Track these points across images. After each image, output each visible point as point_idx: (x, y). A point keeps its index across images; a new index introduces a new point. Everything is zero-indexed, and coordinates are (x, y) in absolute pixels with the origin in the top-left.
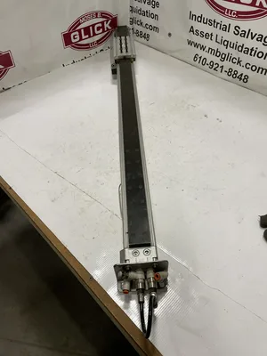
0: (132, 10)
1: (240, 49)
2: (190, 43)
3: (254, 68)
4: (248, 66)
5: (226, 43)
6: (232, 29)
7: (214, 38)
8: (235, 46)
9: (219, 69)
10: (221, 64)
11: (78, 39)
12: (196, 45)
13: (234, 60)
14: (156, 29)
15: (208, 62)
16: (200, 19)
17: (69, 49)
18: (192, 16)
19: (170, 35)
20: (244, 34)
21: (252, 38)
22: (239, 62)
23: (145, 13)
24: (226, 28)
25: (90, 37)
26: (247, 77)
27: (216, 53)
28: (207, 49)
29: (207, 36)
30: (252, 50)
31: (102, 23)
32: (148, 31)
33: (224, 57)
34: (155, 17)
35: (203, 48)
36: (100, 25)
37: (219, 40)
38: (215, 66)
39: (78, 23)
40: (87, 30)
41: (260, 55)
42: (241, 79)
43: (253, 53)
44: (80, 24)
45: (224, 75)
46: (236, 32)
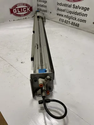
0: (38, 5)
1: (75, 13)
2: (58, 14)
3: (81, 21)
4: (79, 20)
5: (70, 12)
6: (72, 6)
7: (66, 11)
8: (73, 13)
9: (68, 23)
10: (69, 21)
11: (16, 12)
12: (60, 15)
13: (74, 19)
14: (46, 11)
15: (64, 21)
16: (61, 4)
17: (12, 15)
18: (58, 4)
19: (51, 12)
20: (76, 7)
21: (80, 9)
22: (75, 19)
23: (42, 6)
24: (70, 6)
25: (21, 12)
26: (78, 25)
27: (67, 17)
28: (64, 16)
29: (64, 11)
30: (80, 13)
31: (26, 8)
33: (70, 18)
34: (46, 7)
35: (62, 16)
36: (25, 9)
37: (68, 12)
39: (16, 6)
40: (20, 9)
41: (83, 15)
42: (76, 26)
43: (80, 15)
44: (17, 6)
45: (70, 25)
46: (74, 7)
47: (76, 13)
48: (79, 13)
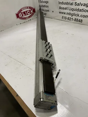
0: (40, 6)
6: (74, 4)
9: (71, 19)
12: (62, 13)
14: (48, 11)
15: (67, 18)
16: (63, 3)
17: (18, 19)
18: (60, 3)
19: (53, 12)
21: (82, 5)
22: (78, 15)
23: (44, 6)
26: (82, 20)
27: (69, 14)
28: (66, 13)
29: (66, 9)
30: (82, 10)
32: (46, 12)
34: (47, 7)
35: (65, 13)
38: (70, 19)
41: (85, 11)
42: (79, 21)
45: (73, 21)
46: (76, 5)
47: (78, 10)
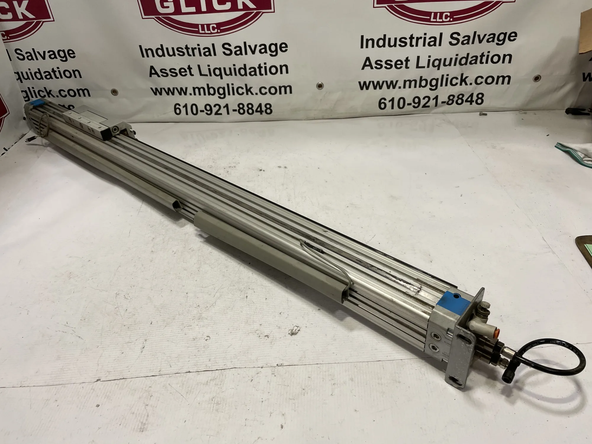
1: (243, 72)
2: (157, 92)
3: (273, 90)
4: (263, 91)
5: (217, 72)
7: (195, 71)
8: (233, 71)
13: (240, 91)
20: (239, 51)
24: (209, 52)
43: (263, 72)
48: (256, 66)
